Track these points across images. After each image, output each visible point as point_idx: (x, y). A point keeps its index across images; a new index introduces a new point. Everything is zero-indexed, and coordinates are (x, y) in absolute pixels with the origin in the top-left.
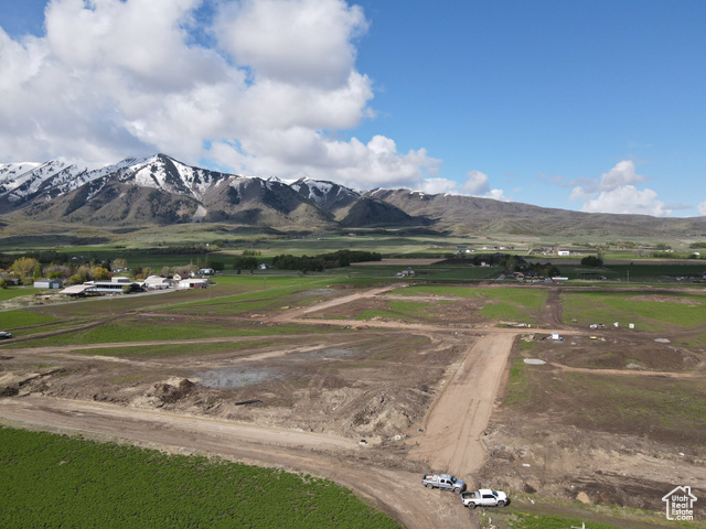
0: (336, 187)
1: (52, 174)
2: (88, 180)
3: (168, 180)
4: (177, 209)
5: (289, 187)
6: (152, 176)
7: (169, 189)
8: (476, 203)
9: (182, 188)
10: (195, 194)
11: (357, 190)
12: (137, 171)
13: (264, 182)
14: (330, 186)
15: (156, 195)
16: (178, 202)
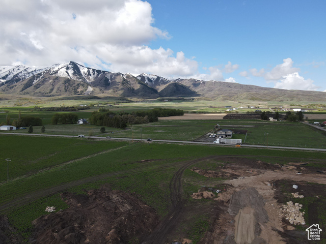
0: (159, 78)
1: (19, 72)
2: (35, 74)
3: (74, 74)
4: (78, 88)
5: (136, 78)
6: (67, 72)
7: (74, 78)
8: (229, 85)
9: (81, 78)
10: (87, 81)
11: (169, 79)
12: (59, 69)
13: (123, 74)
14: (156, 77)
15: (67, 81)
16: (78, 85)
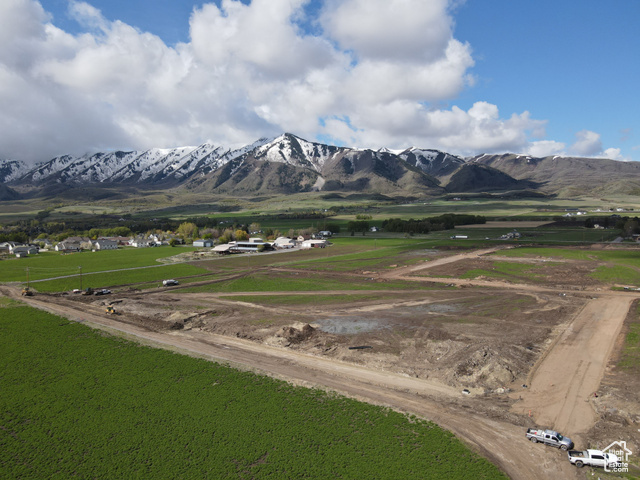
0: (441, 155)
1: (205, 155)
2: (231, 158)
3: (293, 155)
4: (300, 180)
5: (398, 156)
6: (280, 152)
7: (293, 163)
8: (590, 165)
9: (304, 162)
10: (315, 167)
11: (462, 157)
12: (269, 149)
13: (375, 153)
14: (435, 154)
15: (283, 168)
16: (301, 174)
